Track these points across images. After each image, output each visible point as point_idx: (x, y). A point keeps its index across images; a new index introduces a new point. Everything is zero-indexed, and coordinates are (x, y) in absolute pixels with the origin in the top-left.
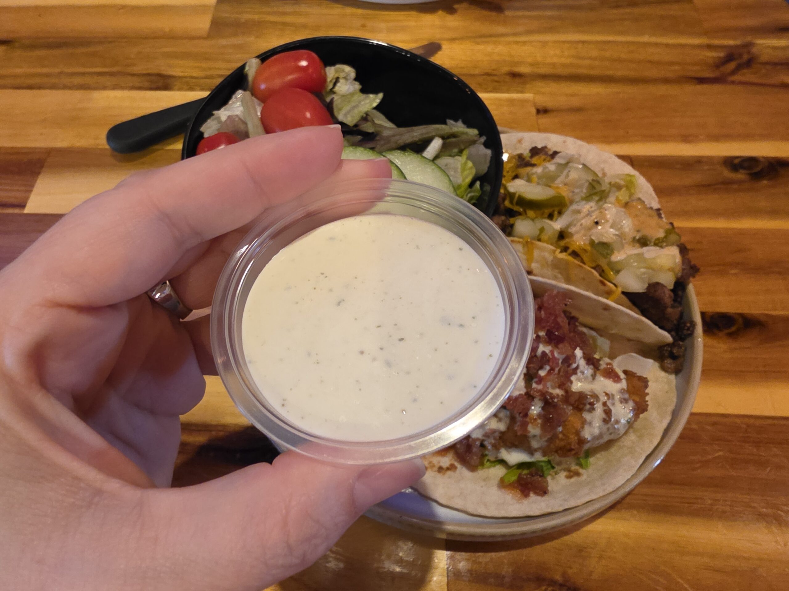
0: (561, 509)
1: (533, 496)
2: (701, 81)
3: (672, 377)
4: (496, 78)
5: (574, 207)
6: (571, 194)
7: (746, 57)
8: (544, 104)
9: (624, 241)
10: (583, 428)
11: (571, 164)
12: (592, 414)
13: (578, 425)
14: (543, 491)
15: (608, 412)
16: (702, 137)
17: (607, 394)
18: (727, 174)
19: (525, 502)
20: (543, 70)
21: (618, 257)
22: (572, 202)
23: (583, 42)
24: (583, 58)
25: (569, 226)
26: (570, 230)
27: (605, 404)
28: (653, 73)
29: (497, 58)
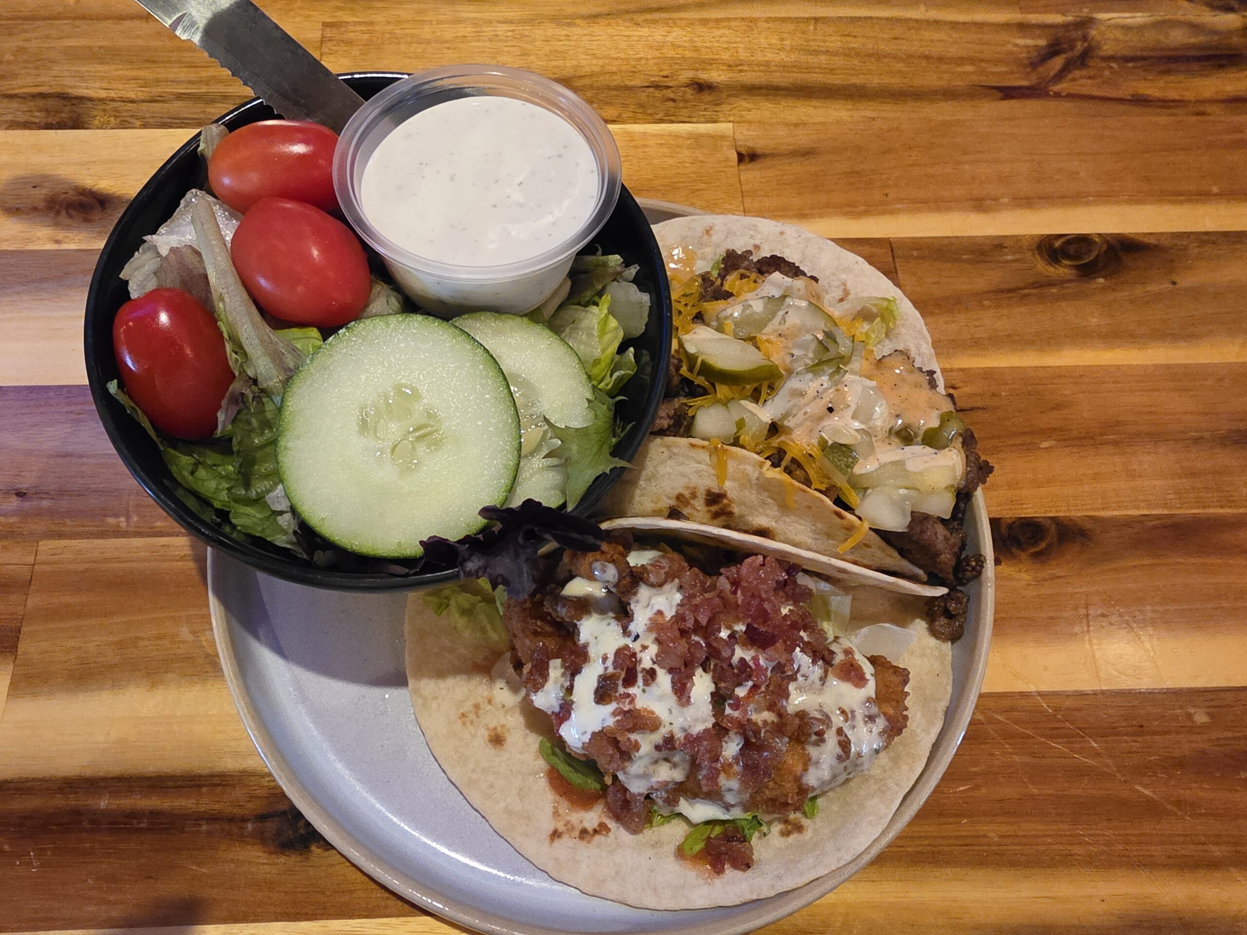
0: (773, 894)
1: (730, 872)
2: (1008, 93)
3: (947, 647)
4: (669, 94)
5: (793, 383)
6: (788, 359)
7: (1080, 46)
8: (751, 144)
9: (874, 439)
10: (806, 770)
11: (789, 301)
12: (819, 748)
13: (799, 769)
14: (744, 863)
15: (845, 745)
16: (1006, 200)
17: (843, 712)
18: (1044, 268)
19: (718, 882)
20: (751, 77)
21: (865, 467)
22: (790, 372)
23: (816, 20)
24: (815, 52)
25: (785, 416)
26: (786, 423)
27: (840, 731)
28: (932, 79)
29: (672, 53)
